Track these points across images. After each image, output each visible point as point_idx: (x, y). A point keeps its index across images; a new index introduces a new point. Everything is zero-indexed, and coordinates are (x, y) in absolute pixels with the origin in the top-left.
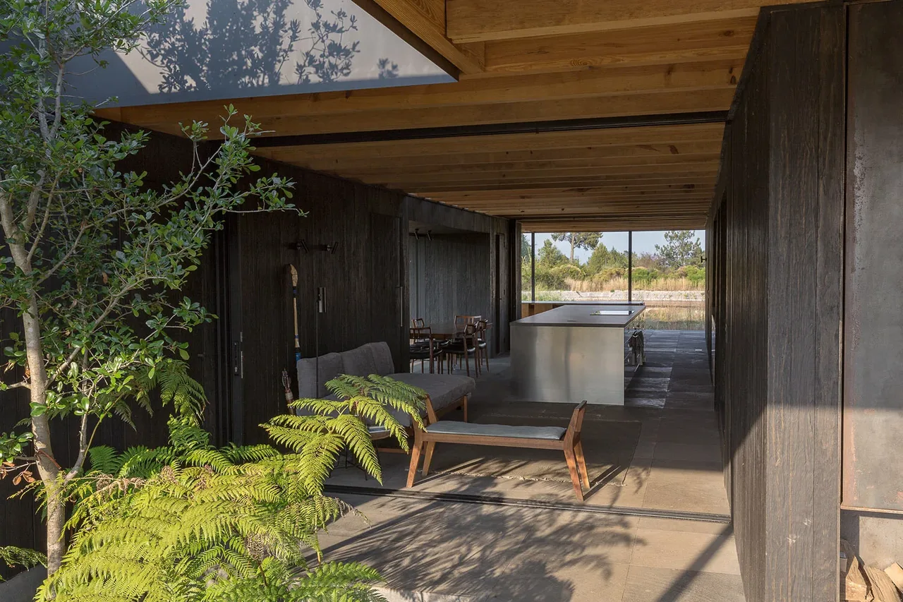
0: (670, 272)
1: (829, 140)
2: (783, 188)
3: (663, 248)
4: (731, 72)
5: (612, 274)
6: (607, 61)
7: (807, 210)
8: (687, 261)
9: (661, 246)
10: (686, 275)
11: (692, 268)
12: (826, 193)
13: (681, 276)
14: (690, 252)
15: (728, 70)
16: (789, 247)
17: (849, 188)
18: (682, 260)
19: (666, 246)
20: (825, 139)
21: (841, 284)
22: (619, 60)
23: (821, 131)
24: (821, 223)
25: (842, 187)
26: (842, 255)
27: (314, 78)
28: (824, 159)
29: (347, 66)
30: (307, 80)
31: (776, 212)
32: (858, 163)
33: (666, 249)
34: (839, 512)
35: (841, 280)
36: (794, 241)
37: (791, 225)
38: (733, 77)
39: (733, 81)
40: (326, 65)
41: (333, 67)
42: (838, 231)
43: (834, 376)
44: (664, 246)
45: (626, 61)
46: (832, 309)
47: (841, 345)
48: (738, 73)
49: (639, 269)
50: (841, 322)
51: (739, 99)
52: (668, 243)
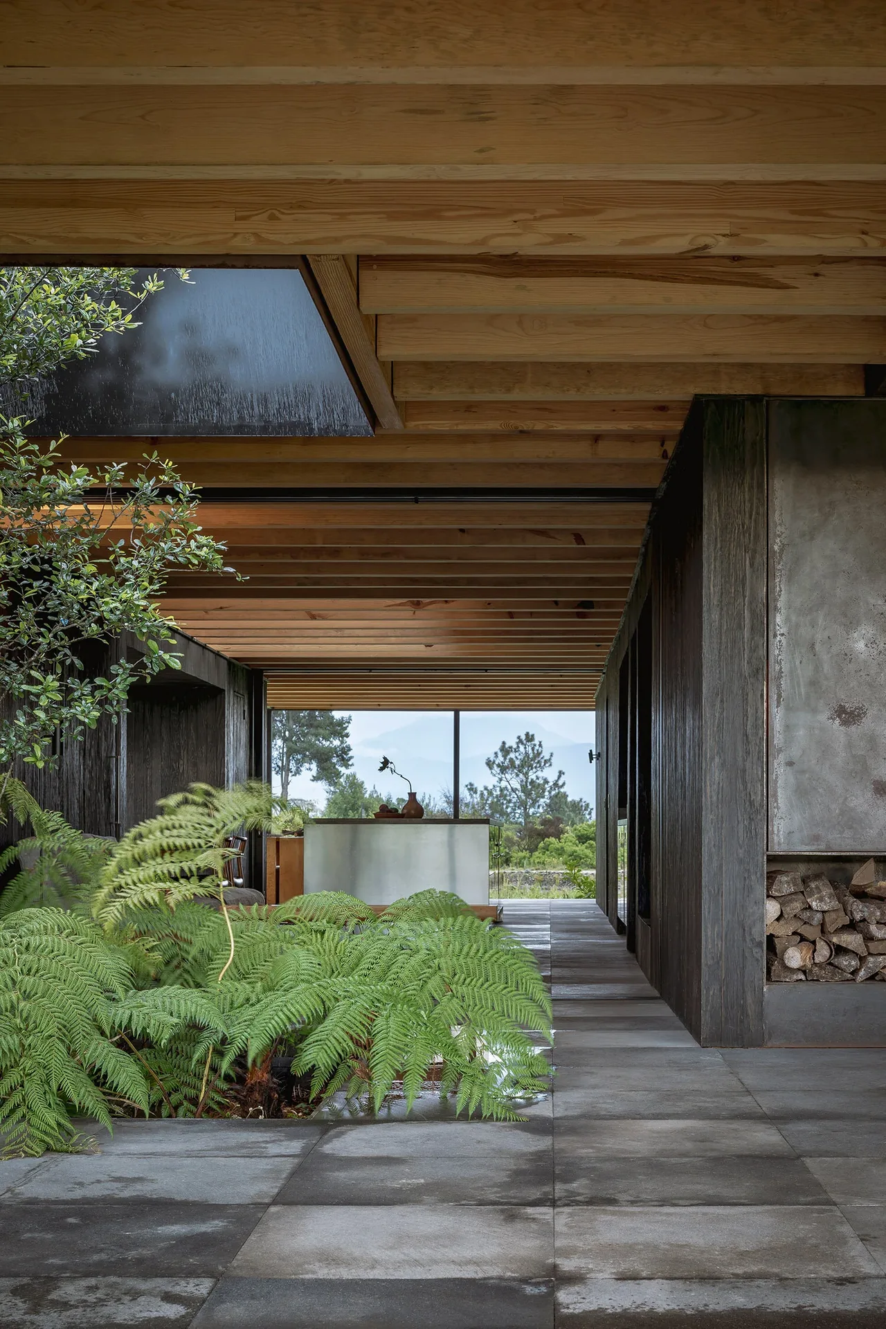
1: (753, 517)
2: (715, 560)
3: (485, 792)
4: (662, 445)
6: (539, 426)
7: (736, 581)
9: (480, 788)
12: (752, 565)
15: (659, 443)
16: (720, 614)
17: (771, 561)
19: (490, 787)
20: (751, 518)
21: (765, 648)
22: (552, 427)
23: (747, 510)
24: (747, 594)
25: (765, 560)
26: (765, 622)
28: (750, 535)
31: (709, 581)
32: (778, 540)
33: (490, 793)
34: (765, 858)
35: (765, 644)
36: (725, 609)
37: (722, 594)
38: (665, 452)
39: (665, 455)
42: (762, 600)
43: (760, 732)
44: (486, 788)
45: (560, 427)
46: (757, 670)
47: (765, 704)
48: (670, 447)
50: (765, 683)
51: (670, 475)
52: (494, 781)
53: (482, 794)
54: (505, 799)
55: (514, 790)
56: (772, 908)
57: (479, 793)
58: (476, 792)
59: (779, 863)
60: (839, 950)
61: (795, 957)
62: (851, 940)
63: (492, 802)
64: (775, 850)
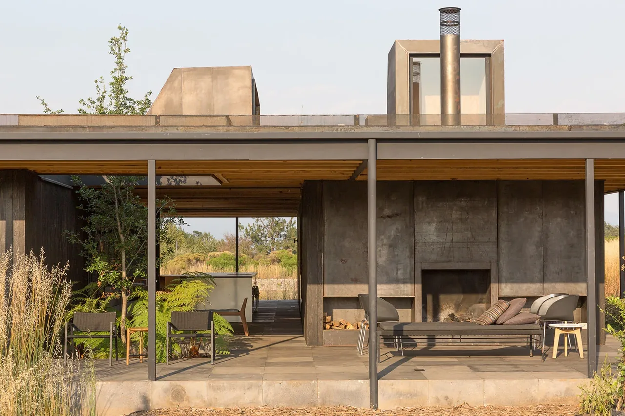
0: (260, 257)
3: (248, 229)
5: (189, 260)
8: (279, 245)
10: (279, 261)
11: (286, 252)
13: (274, 262)
14: (282, 233)
18: (273, 244)
19: (252, 225)
27: (174, 184)
29: (185, 181)
30: (171, 184)
32: (326, 217)
33: (251, 228)
40: (178, 180)
41: (180, 181)
44: (249, 225)
49: (224, 254)
64: (326, 296)
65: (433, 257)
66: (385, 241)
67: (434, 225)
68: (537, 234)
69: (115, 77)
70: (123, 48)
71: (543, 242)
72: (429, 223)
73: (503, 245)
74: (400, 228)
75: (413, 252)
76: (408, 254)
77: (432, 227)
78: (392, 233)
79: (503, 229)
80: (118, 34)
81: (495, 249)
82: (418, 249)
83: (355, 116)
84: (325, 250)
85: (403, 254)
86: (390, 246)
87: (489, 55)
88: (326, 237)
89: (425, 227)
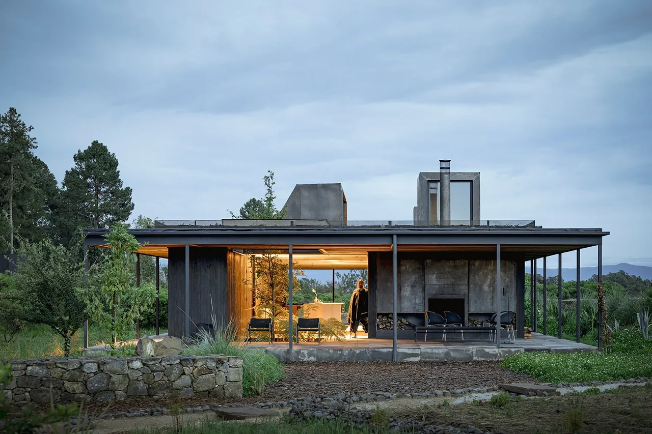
3: (344, 277)
19: (347, 274)
33: (347, 277)
44: (345, 275)
53: (343, 277)
54: (353, 280)
55: (358, 276)
56: (378, 320)
57: (341, 277)
58: (340, 277)
59: (379, 314)
60: (387, 326)
61: (381, 327)
62: (388, 324)
63: (348, 281)
64: (378, 312)
65: (434, 292)
66: (409, 284)
67: (435, 275)
68: (489, 280)
69: (267, 198)
70: (271, 181)
71: (493, 285)
72: (433, 275)
73: (471, 286)
74: (417, 277)
75: (424, 290)
76: (421, 290)
77: (434, 276)
78: (413, 279)
79: (471, 277)
80: (268, 174)
81: (467, 288)
82: (426, 288)
83: (389, 221)
84: (378, 288)
85: (419, 290)
86: (412, 286)
87: (472, 181)
88: (378, 282)
89: (430, 276)
